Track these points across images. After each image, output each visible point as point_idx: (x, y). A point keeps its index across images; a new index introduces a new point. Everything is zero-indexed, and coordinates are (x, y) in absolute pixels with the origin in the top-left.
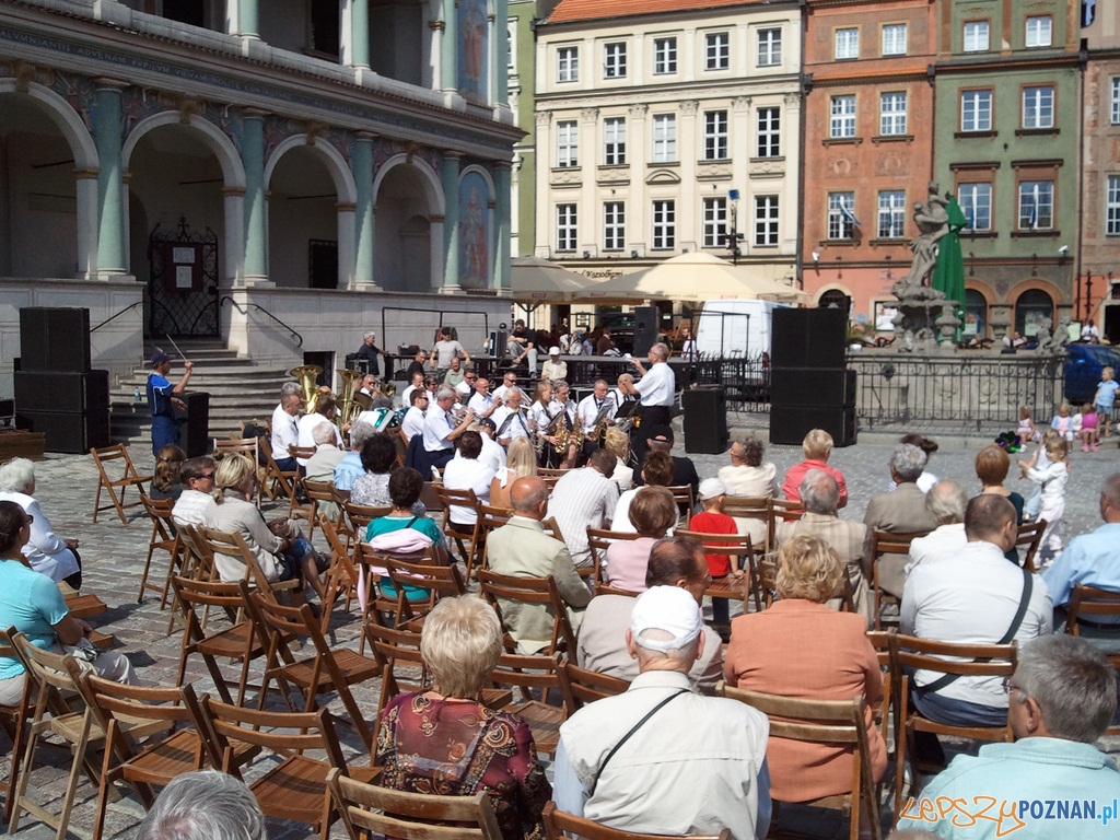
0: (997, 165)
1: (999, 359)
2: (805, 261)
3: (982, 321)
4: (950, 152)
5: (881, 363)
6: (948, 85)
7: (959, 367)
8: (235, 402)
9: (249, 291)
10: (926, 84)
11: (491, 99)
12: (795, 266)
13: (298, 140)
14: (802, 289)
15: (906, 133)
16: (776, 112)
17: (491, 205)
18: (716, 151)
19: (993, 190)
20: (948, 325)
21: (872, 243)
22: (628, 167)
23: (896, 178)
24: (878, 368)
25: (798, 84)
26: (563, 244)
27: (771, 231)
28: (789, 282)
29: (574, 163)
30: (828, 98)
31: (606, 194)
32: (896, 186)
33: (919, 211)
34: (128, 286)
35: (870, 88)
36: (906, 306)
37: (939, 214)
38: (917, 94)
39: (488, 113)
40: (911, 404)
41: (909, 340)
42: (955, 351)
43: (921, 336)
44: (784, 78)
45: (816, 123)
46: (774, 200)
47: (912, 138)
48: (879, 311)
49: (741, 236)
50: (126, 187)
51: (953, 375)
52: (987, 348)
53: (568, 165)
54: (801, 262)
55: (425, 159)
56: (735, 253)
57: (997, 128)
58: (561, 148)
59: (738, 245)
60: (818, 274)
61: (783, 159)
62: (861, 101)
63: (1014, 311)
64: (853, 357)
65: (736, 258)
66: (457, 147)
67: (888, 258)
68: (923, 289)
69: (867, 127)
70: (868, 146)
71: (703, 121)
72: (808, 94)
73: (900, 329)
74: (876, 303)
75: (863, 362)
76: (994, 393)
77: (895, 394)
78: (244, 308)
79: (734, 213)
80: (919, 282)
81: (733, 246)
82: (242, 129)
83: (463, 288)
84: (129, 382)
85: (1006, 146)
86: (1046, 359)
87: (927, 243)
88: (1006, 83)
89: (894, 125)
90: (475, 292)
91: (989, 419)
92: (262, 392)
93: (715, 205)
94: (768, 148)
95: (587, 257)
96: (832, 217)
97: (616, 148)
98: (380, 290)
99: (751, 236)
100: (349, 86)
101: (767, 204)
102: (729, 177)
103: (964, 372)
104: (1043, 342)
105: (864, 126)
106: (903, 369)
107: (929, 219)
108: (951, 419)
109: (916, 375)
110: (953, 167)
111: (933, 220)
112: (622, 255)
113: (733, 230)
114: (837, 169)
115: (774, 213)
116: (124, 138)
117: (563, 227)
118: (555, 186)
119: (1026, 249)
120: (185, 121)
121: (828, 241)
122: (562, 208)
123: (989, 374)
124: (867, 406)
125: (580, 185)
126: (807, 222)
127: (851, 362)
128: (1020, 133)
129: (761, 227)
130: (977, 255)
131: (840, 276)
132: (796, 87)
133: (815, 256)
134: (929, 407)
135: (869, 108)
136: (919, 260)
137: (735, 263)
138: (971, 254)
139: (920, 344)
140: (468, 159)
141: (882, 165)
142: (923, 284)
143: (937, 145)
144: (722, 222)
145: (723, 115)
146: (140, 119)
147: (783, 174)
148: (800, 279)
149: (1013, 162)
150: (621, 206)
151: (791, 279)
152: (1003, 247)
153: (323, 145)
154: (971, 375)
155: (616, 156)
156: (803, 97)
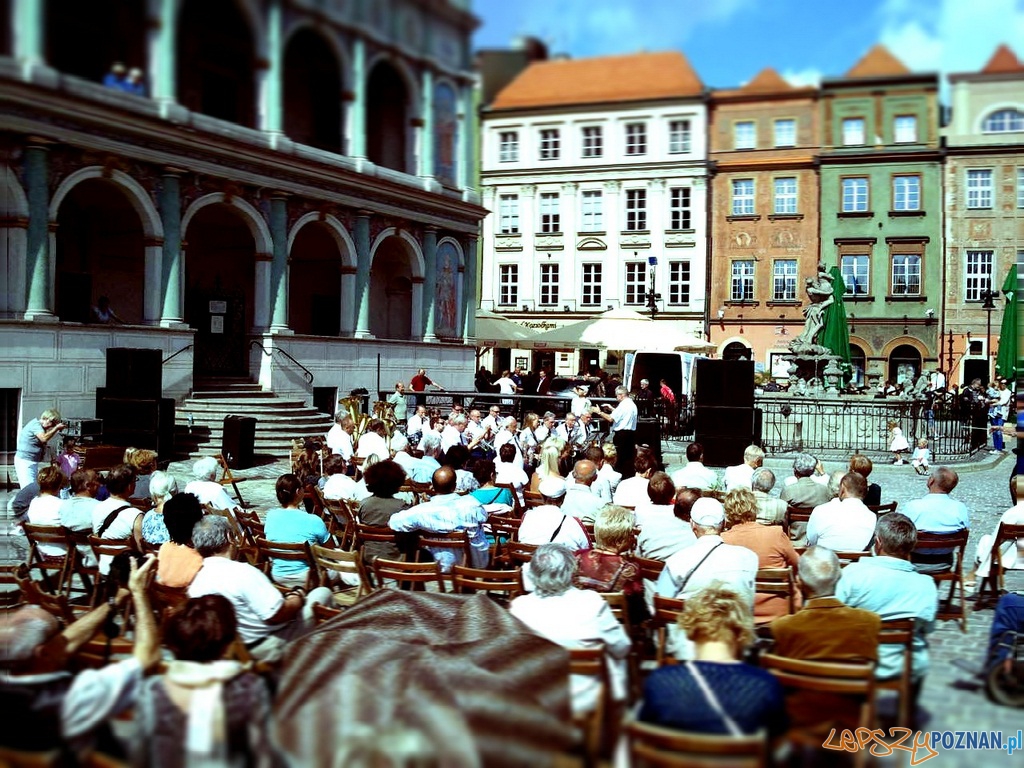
0: (874, 241)
1: (872, 402)
2: (712, 318)
3: (861, 371)
4: (833, 229)
5: (781, 403)
6: (831, 173)
7: (842, 408)
8: (270, 426)
9: (274, 337)
10: (812, 172)
11: (461, 182)
12: (703, 322)
13: (312, 217)
14: (709, 341)
15: (796, 212)
16: (687, 192)
17: (461, 269)
18: (636, 223)
19: (871, 262)
20: (833, 375)
21: (768, 304)
22: (561, 235)
23: (789, 249)
24: (778, 408)
25: (704, 169)
26: (505, 299)
27: (683, 291)
28: (698, 335)
29: (515, 230)
30: (730, 182)
31: (543, 257)
32: (789, 257)
33: (810, 285)
34: (184, 332)
35: (765, 174)
36: (800, 360)
37: (826, 288)
38: (805, 181)
39: (459, 195)
40: (804, 436)
41: (802, 386)
42: (839, 395)
43: (812, 384)
44: (692, 164)
45: (720, 201)
46: (686, 266)
47: (802, 217)
48: (774, 361)
49: (659, 296)
50: (184, 253)
51: (837, 414)
52: (865, 394)
53: (510, 232)
54: (707, 319)
55: (410, 232)
56: (653, 310)
57: (873, 210)
58: (505, 217)
59: (656, 303)
60: (723, 329)
61: (693, 231)
62: (758, 184)
63: (888, 363)
64: (758, 399)
65: (654, 314)
66: (435, 223)
67: (782, 316)
68: (813, 346)
69: (763, 206)
70: (765, 223)
71: (624, 198)
72: (712, 178)
73: (795, 377)
74: (772, 354)
75: (767, 403)
76: (869, 428)
77: (792, 428)
78: (269, 351)
79: (653, 276)
80: (810, 341)
81: (652, 304)
82: (269, 207)
83: (438, 337)
84: (182, 409)
85: (880, 225)
86: (910, 403)
87: (817, 310)
88: (880, 172)
89: (786, 205)
90: (449, 341)
91: (865, 449)
92: (290, 418)
93: (635, 270)
94: (681, 222)
95: (526, 310)
96: (735, 281)
97: (551, 219)
98: (373, 338)
99: (666, 295)
100: (351, 173)
101: (680, 269)
102: (648, 245)
103: (845, 412)
104: (907, 389)
105: (761, 206)
106: (798, 409)
107: (818, 291)
108: (836, 448)
109: (809, 413)
110: (836, 241)
111: (821, 292)
112: (556, 309)
113: (652, 291)
114: (739, 241)
115: (686, 277)
116: (182, 213)
117: (505, 284)
118: (499, 249)
119: (898, 311)
120: (228, 200)
121: (731, 302)
122: (505, 268)
123: (865, 414)
124: (770, 437)
125: (520, 249)
126: (714, 285)
127: (757, 403)
128: (892, 214)
129: (674, 288)
130: (857, 316)
131: (742, 331)
132: (702, 171)
133: (721, 314)
134: (818, 439)
135: (765, 191)
136: (810, 323)
137: (653, 318)
138: (852, 315)
139: (810, 390)
140: (443, 232)
141: (777, 239)
142: (813, 342)
143: (823, 222)
144: (641, 283)
145: (642, 193)
146: (194, 199)
147: (694, 244)
148: (708, 333)
149: (887, 239)
150: (556, 268)
151: (700, 332)
152: (879, 310)
153: (332, 221)
154: (851, 414)
155: (551, 225)
156: (709, 180)
